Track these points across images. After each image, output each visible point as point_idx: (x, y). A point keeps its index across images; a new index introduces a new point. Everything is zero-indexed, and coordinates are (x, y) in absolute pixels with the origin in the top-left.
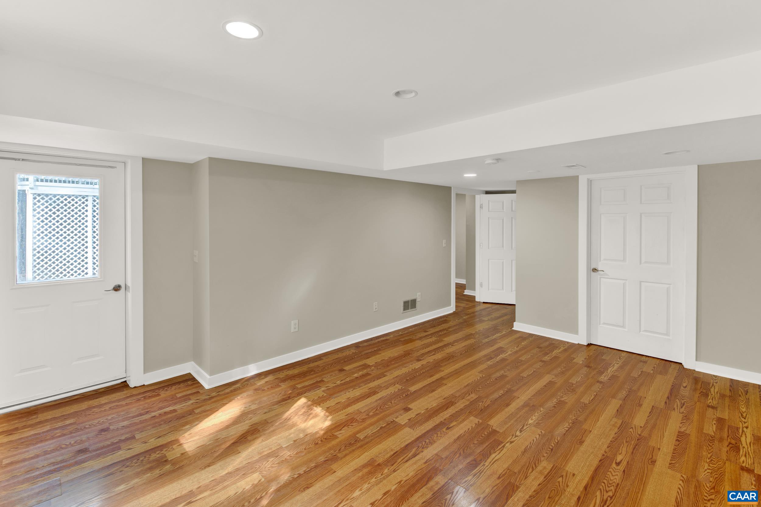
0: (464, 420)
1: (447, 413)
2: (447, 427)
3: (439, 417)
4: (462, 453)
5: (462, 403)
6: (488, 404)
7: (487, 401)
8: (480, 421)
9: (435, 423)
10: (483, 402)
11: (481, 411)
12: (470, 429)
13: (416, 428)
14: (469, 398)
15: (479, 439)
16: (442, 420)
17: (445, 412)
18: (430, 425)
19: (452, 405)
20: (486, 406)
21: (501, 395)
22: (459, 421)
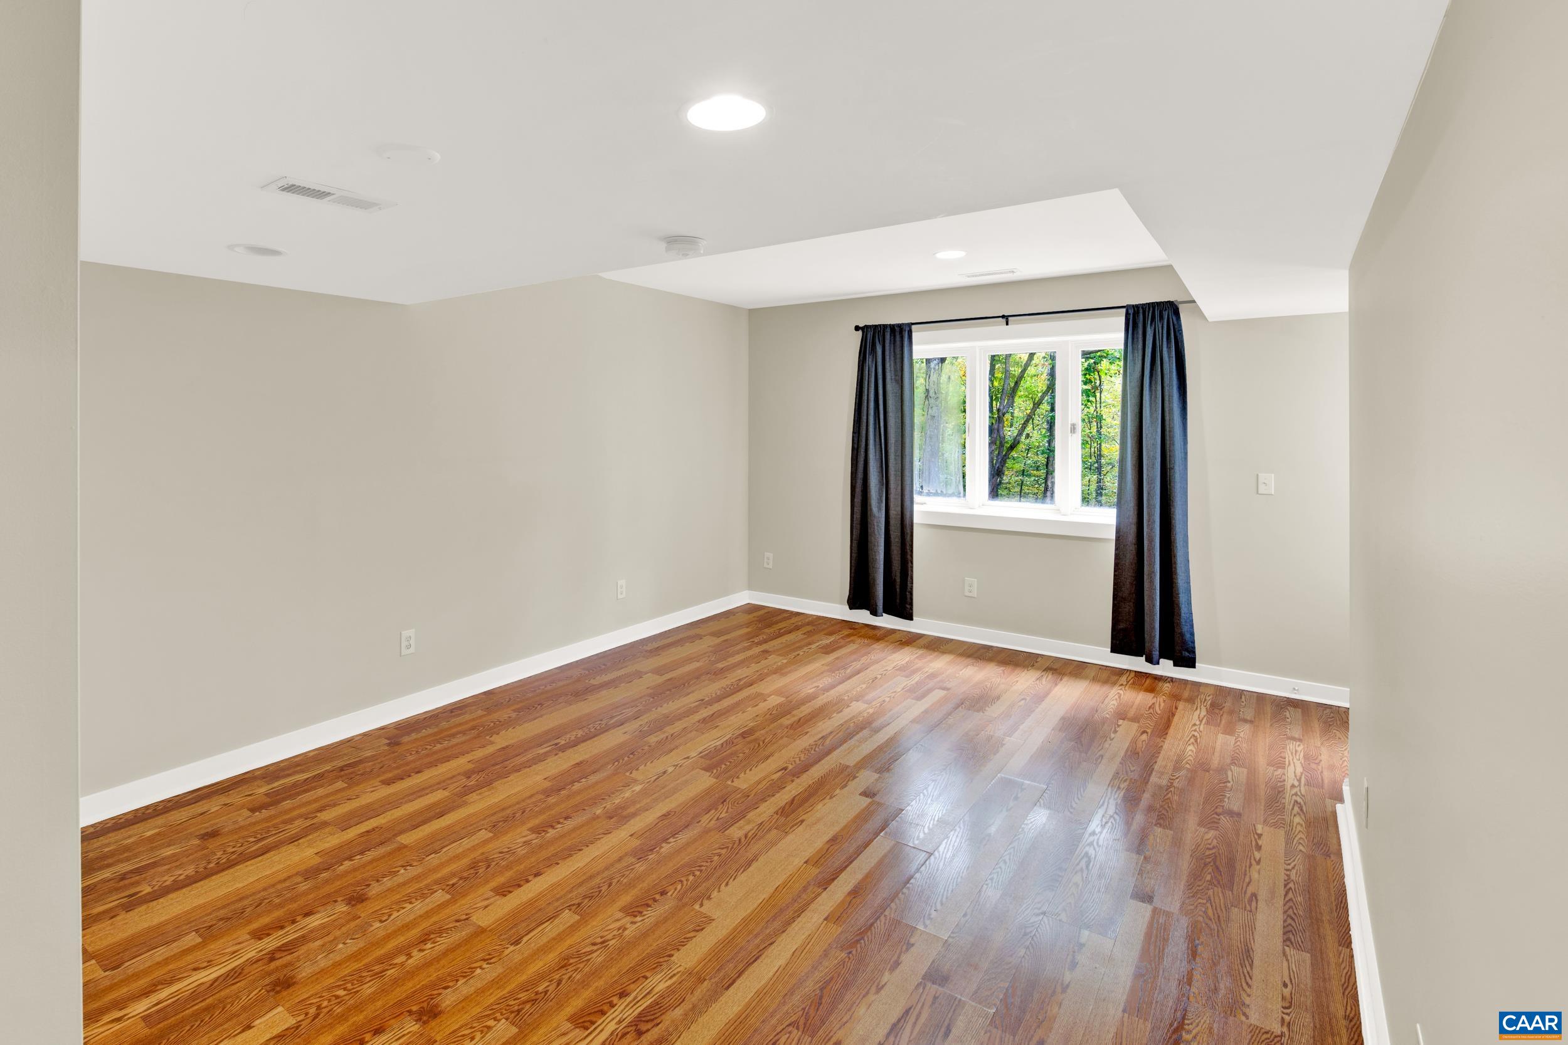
0: (759, 782)
1: (791, 791)
2: (788, 770)
3: (804, 784)
4: (761, 743)
5: (762, 814)
6: (708, 816)
7: (707, 821)
8: (729, 782)
9: (808, 775)
10: (718, 819)
11: (725, 801)
12: (748, 770)
13: (836, 765)
14: (748, 828)
15: (735, 758)
16: (797, 781)
17: (794, 793)
18: (817, 772)
19: (783, 808)
20: (713, 811)
21: (672, 840)
22: (767, 780)
